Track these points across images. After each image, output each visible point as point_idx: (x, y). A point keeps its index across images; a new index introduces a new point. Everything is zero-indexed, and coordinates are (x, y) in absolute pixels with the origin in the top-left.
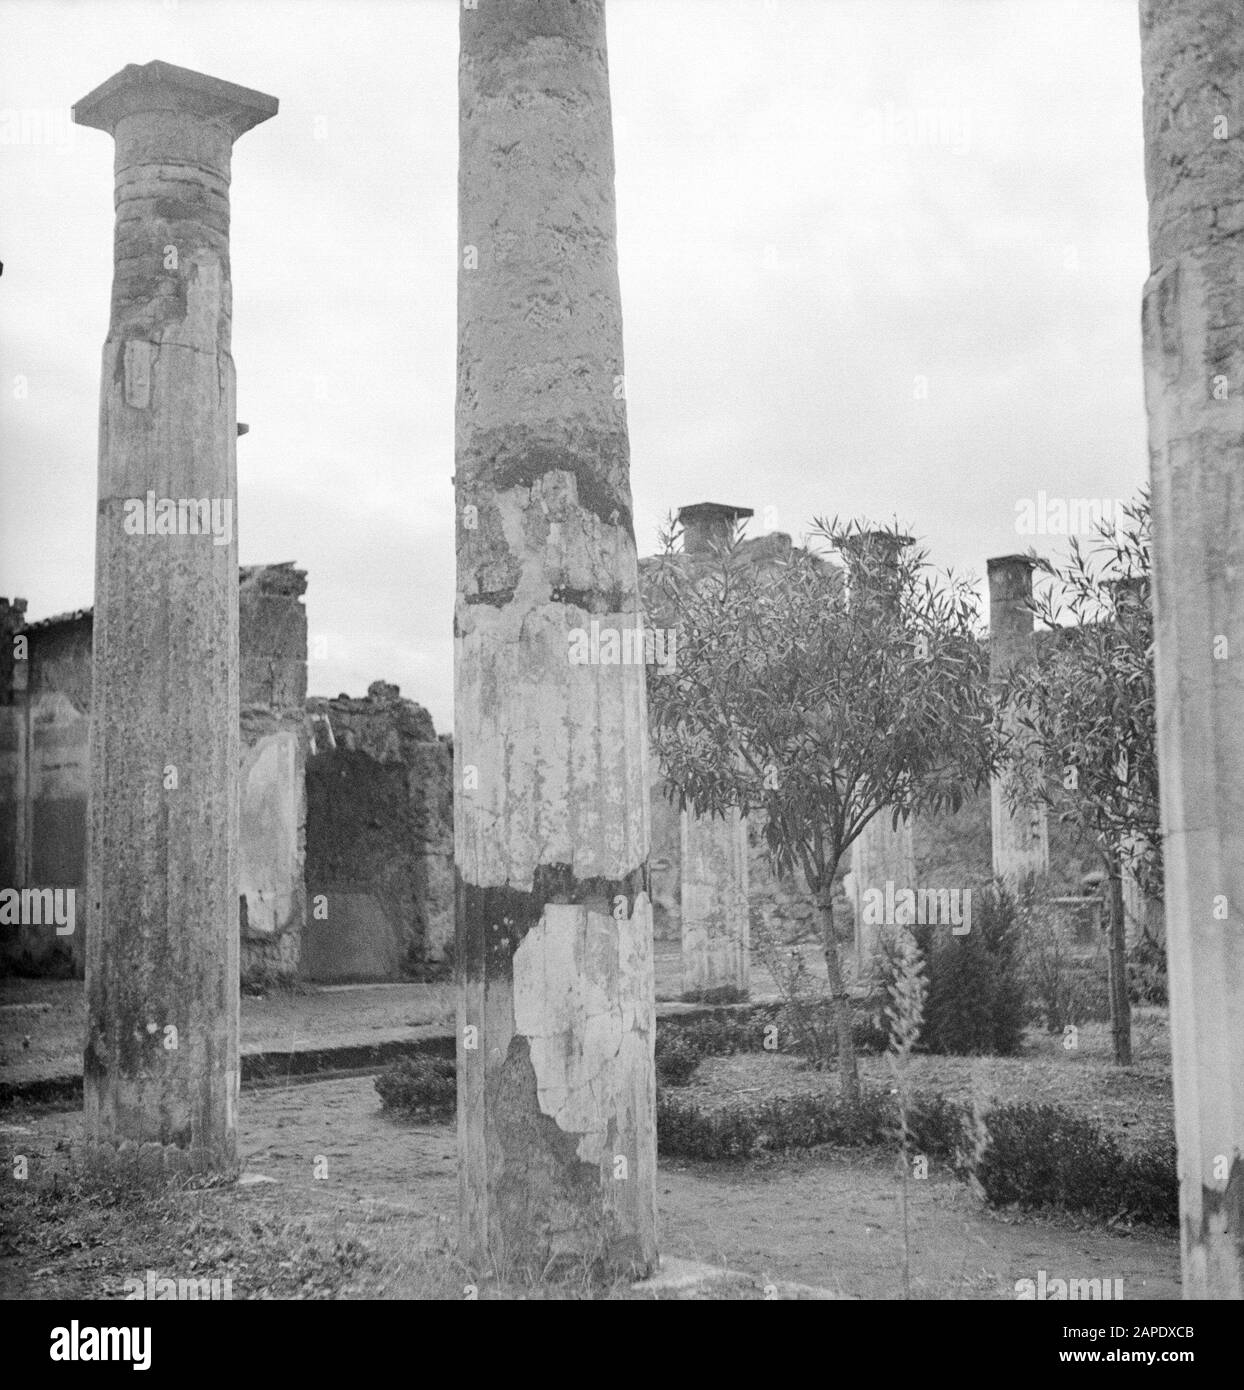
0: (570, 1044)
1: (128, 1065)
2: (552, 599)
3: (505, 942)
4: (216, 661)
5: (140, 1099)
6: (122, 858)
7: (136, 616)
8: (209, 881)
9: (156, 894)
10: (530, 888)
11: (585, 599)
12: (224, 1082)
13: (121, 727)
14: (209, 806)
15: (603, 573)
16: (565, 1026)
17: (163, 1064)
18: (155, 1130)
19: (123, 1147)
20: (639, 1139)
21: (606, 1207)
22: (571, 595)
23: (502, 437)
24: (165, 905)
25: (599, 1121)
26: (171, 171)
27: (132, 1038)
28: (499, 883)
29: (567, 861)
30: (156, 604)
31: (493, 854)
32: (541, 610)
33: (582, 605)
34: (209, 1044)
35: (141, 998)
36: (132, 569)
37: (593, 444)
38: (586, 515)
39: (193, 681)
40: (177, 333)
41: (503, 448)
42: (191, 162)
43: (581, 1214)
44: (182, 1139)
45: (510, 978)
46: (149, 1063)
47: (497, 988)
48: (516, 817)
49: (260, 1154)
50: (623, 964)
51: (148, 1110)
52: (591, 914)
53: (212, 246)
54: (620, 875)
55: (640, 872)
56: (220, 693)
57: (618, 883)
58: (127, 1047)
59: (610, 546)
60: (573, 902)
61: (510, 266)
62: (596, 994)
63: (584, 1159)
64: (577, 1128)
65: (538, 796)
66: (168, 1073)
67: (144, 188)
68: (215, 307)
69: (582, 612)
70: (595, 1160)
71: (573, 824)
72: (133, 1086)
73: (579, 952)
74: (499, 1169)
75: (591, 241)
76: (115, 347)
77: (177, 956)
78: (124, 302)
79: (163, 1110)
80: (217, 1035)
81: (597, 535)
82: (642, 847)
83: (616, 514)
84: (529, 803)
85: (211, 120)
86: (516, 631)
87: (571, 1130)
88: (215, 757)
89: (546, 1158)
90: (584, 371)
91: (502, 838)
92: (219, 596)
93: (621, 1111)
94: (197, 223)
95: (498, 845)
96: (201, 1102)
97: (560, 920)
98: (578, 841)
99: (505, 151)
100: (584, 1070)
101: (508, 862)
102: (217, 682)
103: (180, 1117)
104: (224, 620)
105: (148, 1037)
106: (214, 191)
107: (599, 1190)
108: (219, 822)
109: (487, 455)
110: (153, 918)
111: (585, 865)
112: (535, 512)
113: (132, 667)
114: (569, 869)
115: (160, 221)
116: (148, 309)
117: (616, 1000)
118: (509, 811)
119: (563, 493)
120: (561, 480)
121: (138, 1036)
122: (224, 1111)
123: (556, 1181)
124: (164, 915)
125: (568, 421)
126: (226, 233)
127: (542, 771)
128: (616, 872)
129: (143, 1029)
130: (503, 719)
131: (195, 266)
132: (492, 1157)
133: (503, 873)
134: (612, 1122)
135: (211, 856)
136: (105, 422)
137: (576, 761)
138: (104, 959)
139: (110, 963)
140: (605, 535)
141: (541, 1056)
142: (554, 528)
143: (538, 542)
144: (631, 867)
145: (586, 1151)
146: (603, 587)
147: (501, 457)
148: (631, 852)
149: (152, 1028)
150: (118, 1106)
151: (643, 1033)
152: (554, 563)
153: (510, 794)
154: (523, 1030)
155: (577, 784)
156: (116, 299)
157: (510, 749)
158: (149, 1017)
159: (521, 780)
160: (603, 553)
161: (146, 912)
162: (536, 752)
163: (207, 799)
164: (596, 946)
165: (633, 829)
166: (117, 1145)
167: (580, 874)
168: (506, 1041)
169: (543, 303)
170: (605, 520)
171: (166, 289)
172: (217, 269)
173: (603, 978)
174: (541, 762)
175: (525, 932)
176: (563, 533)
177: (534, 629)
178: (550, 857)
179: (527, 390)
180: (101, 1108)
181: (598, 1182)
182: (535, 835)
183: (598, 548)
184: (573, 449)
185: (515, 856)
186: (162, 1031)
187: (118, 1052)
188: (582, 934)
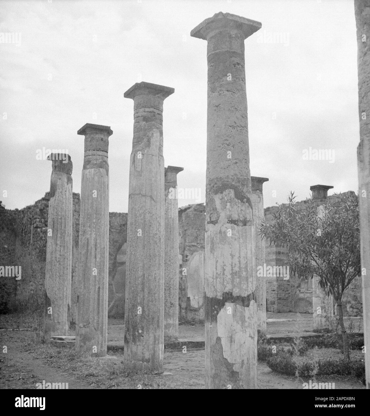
0: (231, 340)
1: (134, 340)
2: (228, 223)
3: (215, 312)
4: (157, 236)
5: (137, 350)
7: (137, 224)
8: (155, 294)
9: (141, 297)
10: (221, 298)
11: (236, 222)
12: (159, 347)
13: (133, 253)
14: (155, 274)
15: (241, 216)
16: (230, 335)
17: (143, 341)
18: (141, 358)
19: (133, 362)
20: (251, 366)
21: (241, 384)
22: (233, 222)
23: (216, 180)
24: (144, 299)
25: (239, 360)
26: (147, 110)
27: (135, 334)
28: (214, 297)
29: (231, 291)
30: (142, 221)
31: (213, 289)
32: (225, 226)
33: (235, 224)
34: (155, 337)
35: (138, 323)
36: (136, 212)
37: (239, 182)
38: (237, 200)
39: (151, 241)
40: (148, 151)
41: (216, 184)
42: (152, 107)
43: (234, 385)
44: (148, 361)
45: (217, 322)
46: (139, 340)
47: (214, 324)
48: (218, 279)
49: (178, 368)
50: (247, 319)
51: (139, 353)
52: (237, 305)
53: (157, 128)
54: (246, 295)
55: (252, 295)
56: (158, 244)
57: (245, 297)
58: (134, 335)
59: (243, 208)
60: (232, 302)
61: (218, 136)
62: (238, 327)
63: (235, 370)
64: (234, 362)
65: (224, 274)
66: (144, 343)
67: (140, 114)
68: (158, 144)
69: (235, 226)
70: (238, 371)
71: (233, 282)
72: (135, 347)
73: (234, 315)
74: (213, 371)
75: (239, 129)
76: (133, 155)
77: (147, 313)
78: (135, 144)
79: (143, 353)
80: (157, 334)
81: (240, 205)
82: (253, 288)
83: (245, 200)
84: (222, 276)
85: (157, 96)
86: (219, 231)
87: (231, 363)
88: (157, 262)
89: (225, 370)
90: (236, 163)
91: (215, 285)
92: (158, 219)
93: (245, 358)
94: (153, 122)
95: (214, 287)
96: (153, 352)
97: (229, 307)
98: (234, 286)
99: (217, 106)
100: (235, 346)
101: (216, 290)
102: (158, 241)
103: (147, 355)
104: (160, 225)
105: (139, 333)
106: (158, 114)
107: (239, 379)
108: (158, 278)
109: (212, 185)
110: (141, 302)
111: (236, 292)
112: (223, 200)
114: (231, 294)
115: (144, 122)
116: (141, 145)
117: (244, 329)
118: (217, 278)
119: (231, 195)
120: (230, 191)
121: (137, 333)
122: (159, 354)
123: (227, 376)
124: (144, 302)
125: (232, 176)
126: (161, 124)
127: (225, 267)
128: (245, 294)
129: (138, 332)
130: (215, 254)
131: (153, 134)
132: (212, 369)
133: (215, 294)
134: (243, 361)
135: (156, 287)
136: (130, 175)
137: (233, 265)
138: (129, 313)
140: (242, 206)
141: (224, 342)
142: (228, 204)
143: (224, 207)
144: (249, 293)
145: (236, 368)
146: (241, 219)
147: (215, 186)
148: (249, 289)
149: (140, 331)
150: (131, 351)
151: (252, 338)
152: (228, 213)
153: (217, 273)
154: (219, 335)
155: (234, 271)
156: (133, 143)
157: (217, 262)
158: (139, 329)
159: (219, 270)
160: (241, 210)
161: (139, 301)
162: (223, 263)
163: (155, 272)
164: (238, 314)
165: (250, 283)
166: (131, 361)
167: (235, 295)
168: (215, 339)
169: (226, 145)
170: (242, 201)
171: (145, 140)
172: (158, 134)
173: (240, 323)
174: (225, 265)
175: (220, 310)
176: (231, 205)
177: (223, 230)
178: (227, 290)
179: (222, 168)
180: (128, 351)
181: (239, 377)
182: (223, 285)
183: (240, 209)
184: (233, 183)
185: (218, 290)
186: (143, 333)
187: (132, 337)
188: (235, 311)
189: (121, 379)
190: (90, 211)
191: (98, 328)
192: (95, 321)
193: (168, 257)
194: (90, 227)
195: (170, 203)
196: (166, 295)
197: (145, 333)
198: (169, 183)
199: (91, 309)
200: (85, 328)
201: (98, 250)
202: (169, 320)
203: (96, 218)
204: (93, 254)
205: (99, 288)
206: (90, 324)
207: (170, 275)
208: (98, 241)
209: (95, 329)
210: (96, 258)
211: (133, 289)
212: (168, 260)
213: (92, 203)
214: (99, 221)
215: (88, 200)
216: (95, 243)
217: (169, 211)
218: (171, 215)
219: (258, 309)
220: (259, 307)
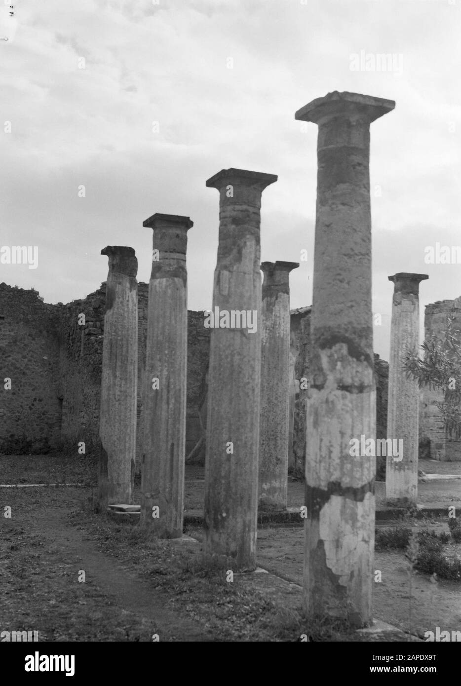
0: (338, 544)
1: (216, 527)
2: (337, 389)
3: (318, 507)
4: (250, 386)
5: (220, 539)
7: (222, 369)
8: (245, 464)
9: (227, 468)
10: (326, 489)
11: (349, 389)
12: (250, 536)
13: (216, 409)
14: (246, 438)
15: (357, 379)
16: (336, 538)
17: (228, 528)
18: (225, 551)
19: (214, 555)
20: (363, 579)
21: (349, 602)
22: (344, 388)
23: (322, 330)
24: (230, 472)
25: (347, 571)
26: (238, 207)
27: (217, 518)
28: (317, 486)
29: (339, 481)
30: (229, 366)
31: (315, 476)
32: (333, 393)
33: (347, 391)
34: (244, 522)
35: (221, 504)
36: (221, 353)
37: (355, 333)
38: (350, 358)
39: (241, 394)
40: (238, 267)
41: (323, 334)
42: (245, 203)
43: (340, 603)
44: (234, 554)
45: (318, 519)
46: (223, 527)
47: (314, 523)
48: (323, 464)
50: (359, 518)
51: (222, 543)
52: (347, 500)
53: (252, 234)
54: (359, 486)
55: (368, 485)
56: (251, 397)
57: (358, 489)
58: (215, 519)
59: (360, 369)
60: (341, 495)
61: (328, 269)
62: (348, 528)
63: (341, 584)
64: (339, 573)
65: (330, 457)
66: (229, 531)
67: (228, 214)
68: (253, 256)
69: (348, 394)
70: (345, 585)
71: (342, 468)
72: (217, 535)
73: (343, 513)
74: (313, 584)
75: (358, 258)
76: (217, 272)
77: (233, 490)
78: (221, 256)
79: (227, 544)
80: (248, 518)
81: (355, 366)
82: (369, 476)
83: (363, 357)
84: (327, 460)
85: (252, 187)
86: (325, 399)
87: (337, 574)
88: (249, 420)
89: (328, 582)
90: (352, 306)
91: (318, 471)
92: (252, 362)
93: (356, 568)
94: (246, 226)
95: (317, 473)
96: (241, 542)
97: (336, 501)
98: (343, 474)
99: (328, 226)
100: (343, 553)
101: (319, 478)
102: (250, 393)
103: (233, 547)
104: (253, 370)
105: (222, 517)
106: (254, 213)
107: (346, 595)
108: (250, 443)
109: (318, 336)
110: (225, 476)
111: (346, 482)
112: (332, 358)
113: (220, 388)
114: (339, 484)
115: (233, 226)
116: (228, 259)
117: (355, 530)
118: (320, 462)
119: (342, 351)
120: (342, 346)
121: (219, 517)
122: (250, 546)
123: (331, 591)
124: (229, 475)
125: (345, 325)
126: (259, 228)
127: (332, 449)
128: (358, 485)
129: (221, 515)
130: (319, 430)
131: (245, 242)
132: (311, 580)
133: (318, 483)
134: (352, 572)
135: (246, 456)
136: (214, 299)
137: (344, 446)
138: (209, 489)
140: (358, 365)
141: (327, 546)
142: (339, 364)
143: (333, 368)
144: (364, 483)
145: (343, 581)
146: (356, 384)
147: (322, 337)
148: (364, 478)
149: (224, 515)
150: (212, 541)
151: (366, 542)
152: (338, 376)
153: (321, 456)
154: (323, 537)
155: (344, 454)
156: (218, 254)
157: (321, 440)
158: (223, 511)
159: (324, 452)
160: (357, 372)
161: (223, 474)
162: (330, 442)
163: (246, 435)
164: (348, 511)
165: (365, 470)
166: (211, 554)
167: (344, 486)
168: (316, 541)
169: (338, 282)
170: (358, 359)
171: (235, 251)
172: (254, 242)
173: (350, 522)
174: (332, 446)
175: (324, 504)
176: (342, 366)
177: (330, 399)
178: (333, 478)
179: (332, 314)
180: (207, 540)
181: (346, 593)
182: (329, 471)
183: (354, 371)
184: (347, 335)
185: (322, 478)
186: (228, 516)
187: (213, 522)
188: (344, 507)
189: (196, 581)
190: (160, 338)
191: (171, 499)
192: (167, 490)
194: (160, 360)
195: (278, 315)
196: (271, 446)
197: (231, 517)
198: (277, 286)
199: (161, 474)
200: (153, 499)
201: (172, 393)
202: (274, 482)
203: (169, 347)
204: (165, 397)
205: (173, 445)
206: (160, 495)
207: (276, 420)
208: (172, 380)
209: (167, 501)
210: (168, 403)
211: (215, 457)
213: (163, 327)
214: (173, 352)
215: (158, 322)
216: (167, 384)
217: (277, 327)
218: (279, 333)
219: (406, 467)
220: (408, 465)
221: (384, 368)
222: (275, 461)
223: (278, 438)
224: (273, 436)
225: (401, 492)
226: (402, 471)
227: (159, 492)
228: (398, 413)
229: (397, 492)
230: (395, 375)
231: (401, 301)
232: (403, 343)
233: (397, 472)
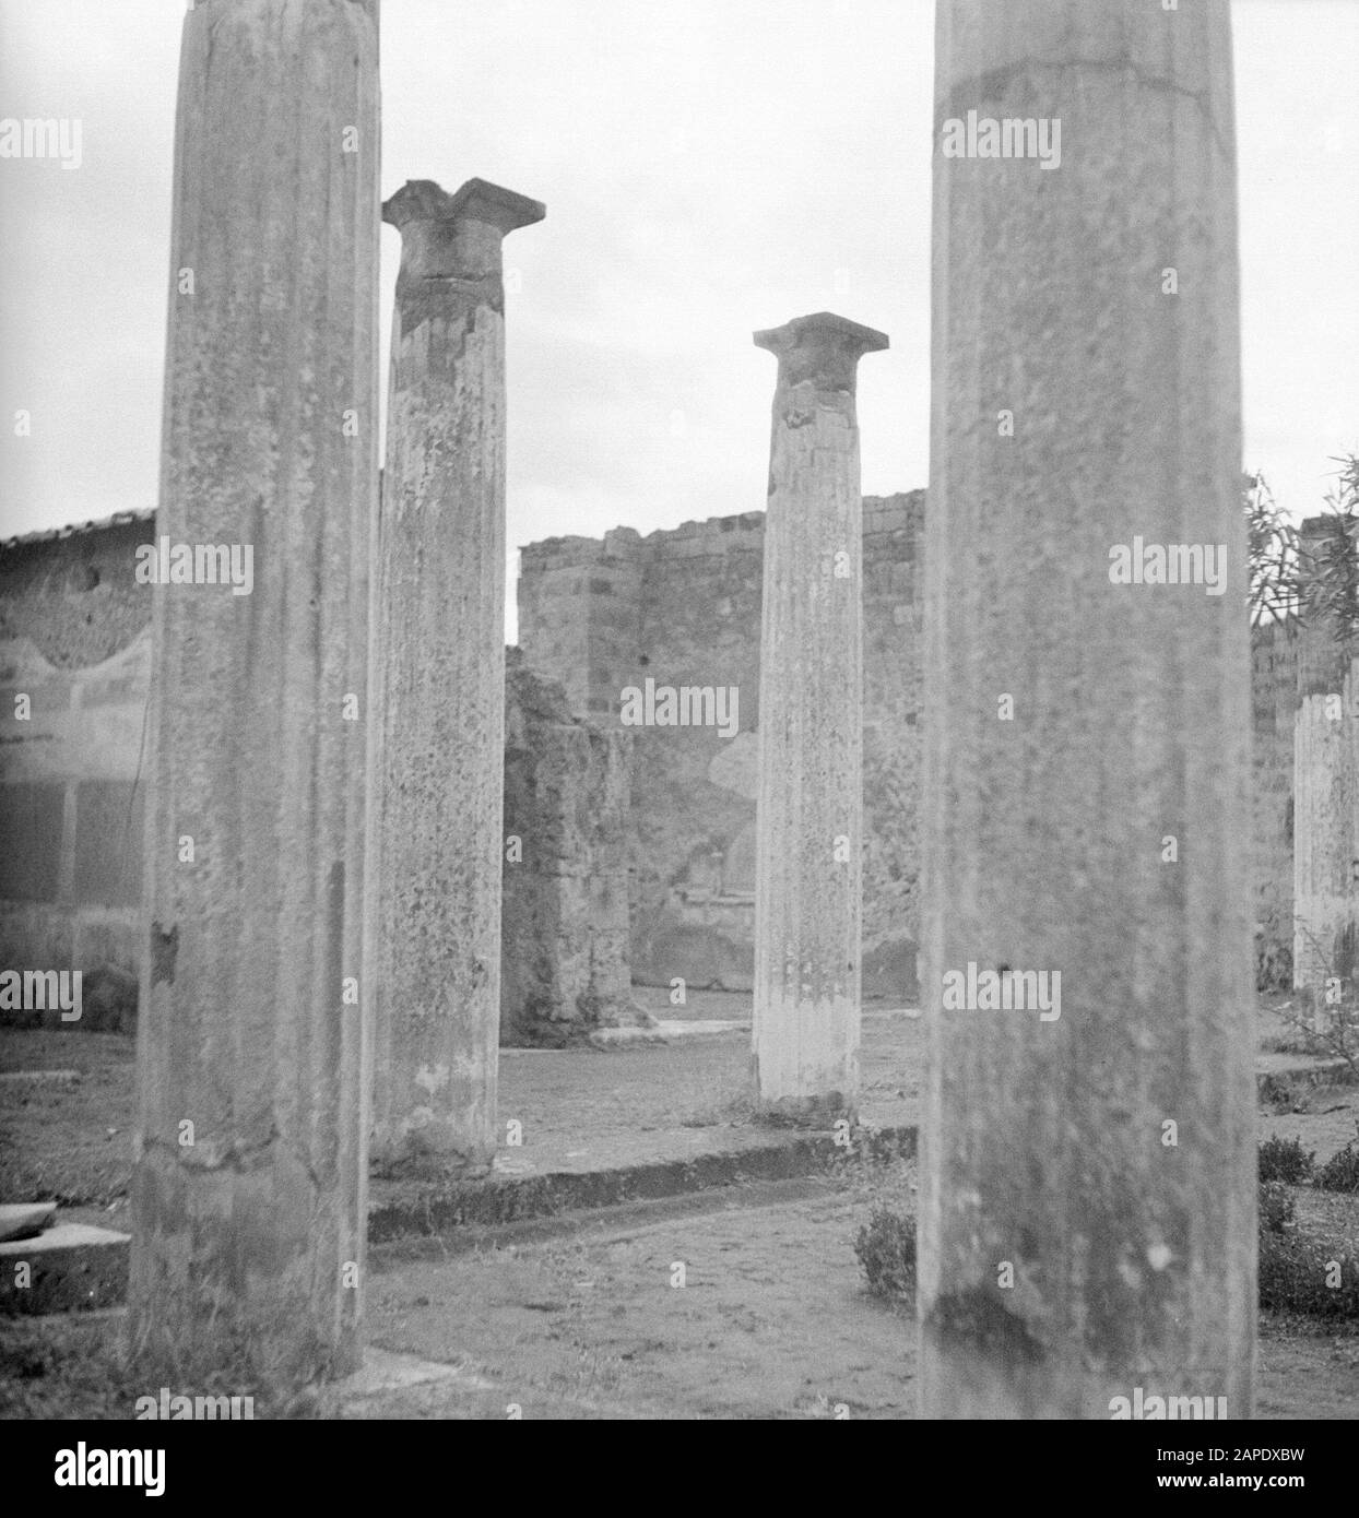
6: (1083, 866)
9: (1162, 951)
17: (1184, 1337)
24: (1181, 979)
27: (1115, 1283)
35: (1136, 1188)
58: (1101, 1291)
66: (1193, 1358)
105: (1150, 1275)
110: (1157, 1004)
121: (1130, 1275)
129: (1140, 1258)
139: (1052, 1105)
149: (1160, 1256)
158: (1153, 1232)
161: (1142, 990)
186: (1181, 1266)
187: (1080, 1310)
190: (274, 298)
191: (331, 1165)
193: (466, 702)
194: (273, 417)
197: (1197, 1266)
198: (469, 277)
200: (240, 1170)
203: (320, 355)
204: (299, 614)
206: (278, 1146)
207: (470, 806)
208: (332, 527)
209: (313, 1176)
210: (316, 647)
212: (463, 719)
213: (290, 243)
215: (258, 213)
216: (312, 546)
218: (479, 465)
219: (837, 987)
220: (843, 980)
221: (546, 689)
222: (469, 974)
223: (478, 883)
224: (460, 870)
225: (821, 1077)
226: (825, 1000)
227: (275, 1134)
228: (809, 798)
229: (809, 1076)
230: (797, 666)
231: (814, 413)
232: (822, 557)
233: (807, 1004)
